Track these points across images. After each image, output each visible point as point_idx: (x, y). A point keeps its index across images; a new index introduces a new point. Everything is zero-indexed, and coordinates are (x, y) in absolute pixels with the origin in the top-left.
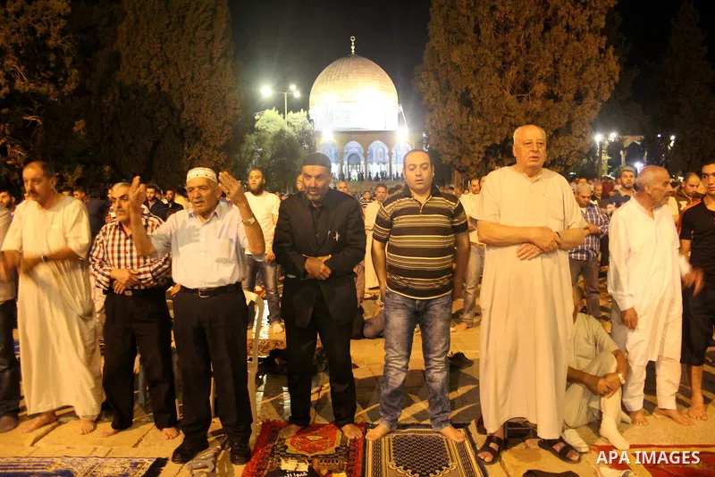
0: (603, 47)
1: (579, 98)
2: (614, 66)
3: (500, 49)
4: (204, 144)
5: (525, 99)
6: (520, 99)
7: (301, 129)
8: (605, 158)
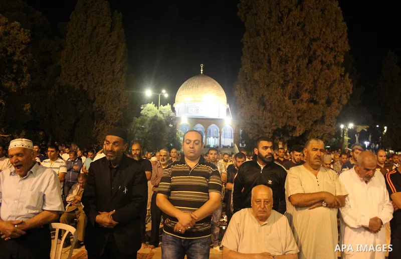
0: (343, 74)
1: (329, 102)
2: (349, 85)
3: (282, 73)
4: (106, 121)
5: (297, 102)
6: (294, 102)
7: (167, 115)
8: (346, 138)
